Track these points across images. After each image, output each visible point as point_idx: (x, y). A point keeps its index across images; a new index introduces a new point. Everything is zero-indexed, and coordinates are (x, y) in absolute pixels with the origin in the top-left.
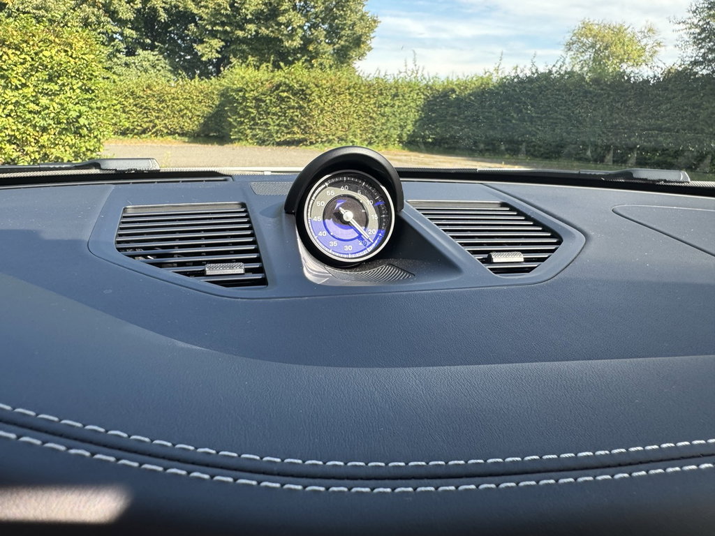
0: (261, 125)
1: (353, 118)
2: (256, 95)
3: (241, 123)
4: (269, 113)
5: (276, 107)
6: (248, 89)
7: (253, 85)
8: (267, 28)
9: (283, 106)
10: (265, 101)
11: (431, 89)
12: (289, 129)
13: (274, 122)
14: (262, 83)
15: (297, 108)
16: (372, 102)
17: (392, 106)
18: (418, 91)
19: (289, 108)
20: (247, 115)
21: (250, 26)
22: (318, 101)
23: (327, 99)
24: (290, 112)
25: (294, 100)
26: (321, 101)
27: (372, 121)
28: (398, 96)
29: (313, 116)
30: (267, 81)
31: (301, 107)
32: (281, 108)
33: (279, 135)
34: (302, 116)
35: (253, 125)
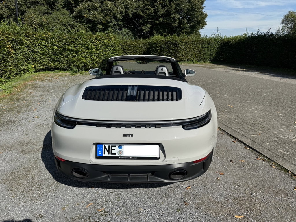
1: (193, 52)
2: (160, 45)
4: (164, 51)
5: (166, 49)
6: (158, 43)
7: (159, 42)
8: (166, 20)
10: (163, 47)
11: (223, 41)
14: (162, 41)
15: (173, 50)
16: (200, 46)
17: (208, 48)
18: (218, 42)
19: (171, 49)
21: (160, 19)
23: (184, 46)
24: (171, 51)
25: (173, 47)
26: (182, 47)
27: (200, 53)
28: (210, 44)
29: (179, 52)
30: (164, 40)
31: (175, 49)
32: (168, 50)
34: (175, 52)
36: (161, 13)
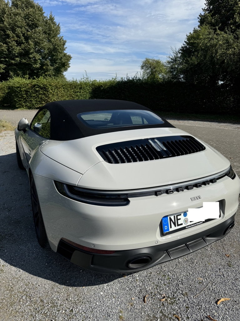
0: (29, 101)
2: (25, 89)
3: (20, 101)
4: (31, 96)
5: (34, 94)
6: (22, 87)
7: (23, 85)
8: (25, 60)
9: (37, 94)
10: (30, 92)
11: (94, 85)
12: (41, 102)
13: (34, 100)
14: (27, 84)
15: (43, 94)
16: (72, 91)
17: (80, 92)
18: (89, 86)
19: (40, 94)
20: (22, 97)
21: (17, 59)
22: (51, 91)
23: (55, 90)
24: (40, 96)
25: (41, 91)
26: (53, 91)
27: (73, 98)
28: (82, 88)
29: (50, 97)
30: (29, 83)
31: (44, 94)
33: (37, 105)
34: (45, 97)
35: (25, 101)
36: (17, 51)
